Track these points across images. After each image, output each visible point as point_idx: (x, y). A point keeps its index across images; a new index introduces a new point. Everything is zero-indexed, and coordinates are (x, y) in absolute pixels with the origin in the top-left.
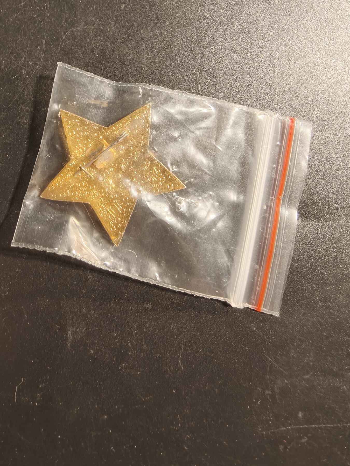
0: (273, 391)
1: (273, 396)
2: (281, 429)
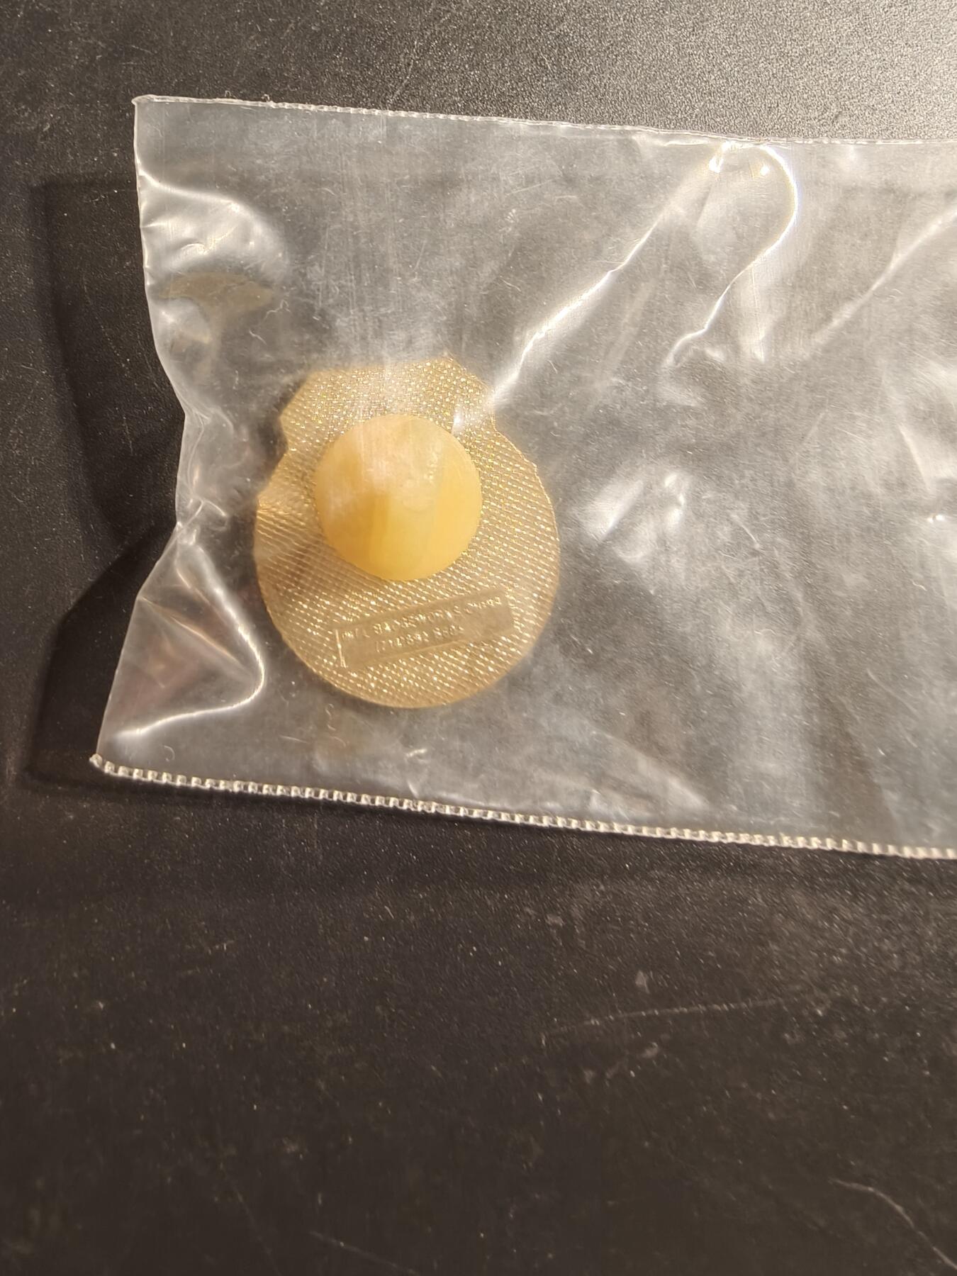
0: (568, 917)
1: (567, 932)
2: (587, 1023)
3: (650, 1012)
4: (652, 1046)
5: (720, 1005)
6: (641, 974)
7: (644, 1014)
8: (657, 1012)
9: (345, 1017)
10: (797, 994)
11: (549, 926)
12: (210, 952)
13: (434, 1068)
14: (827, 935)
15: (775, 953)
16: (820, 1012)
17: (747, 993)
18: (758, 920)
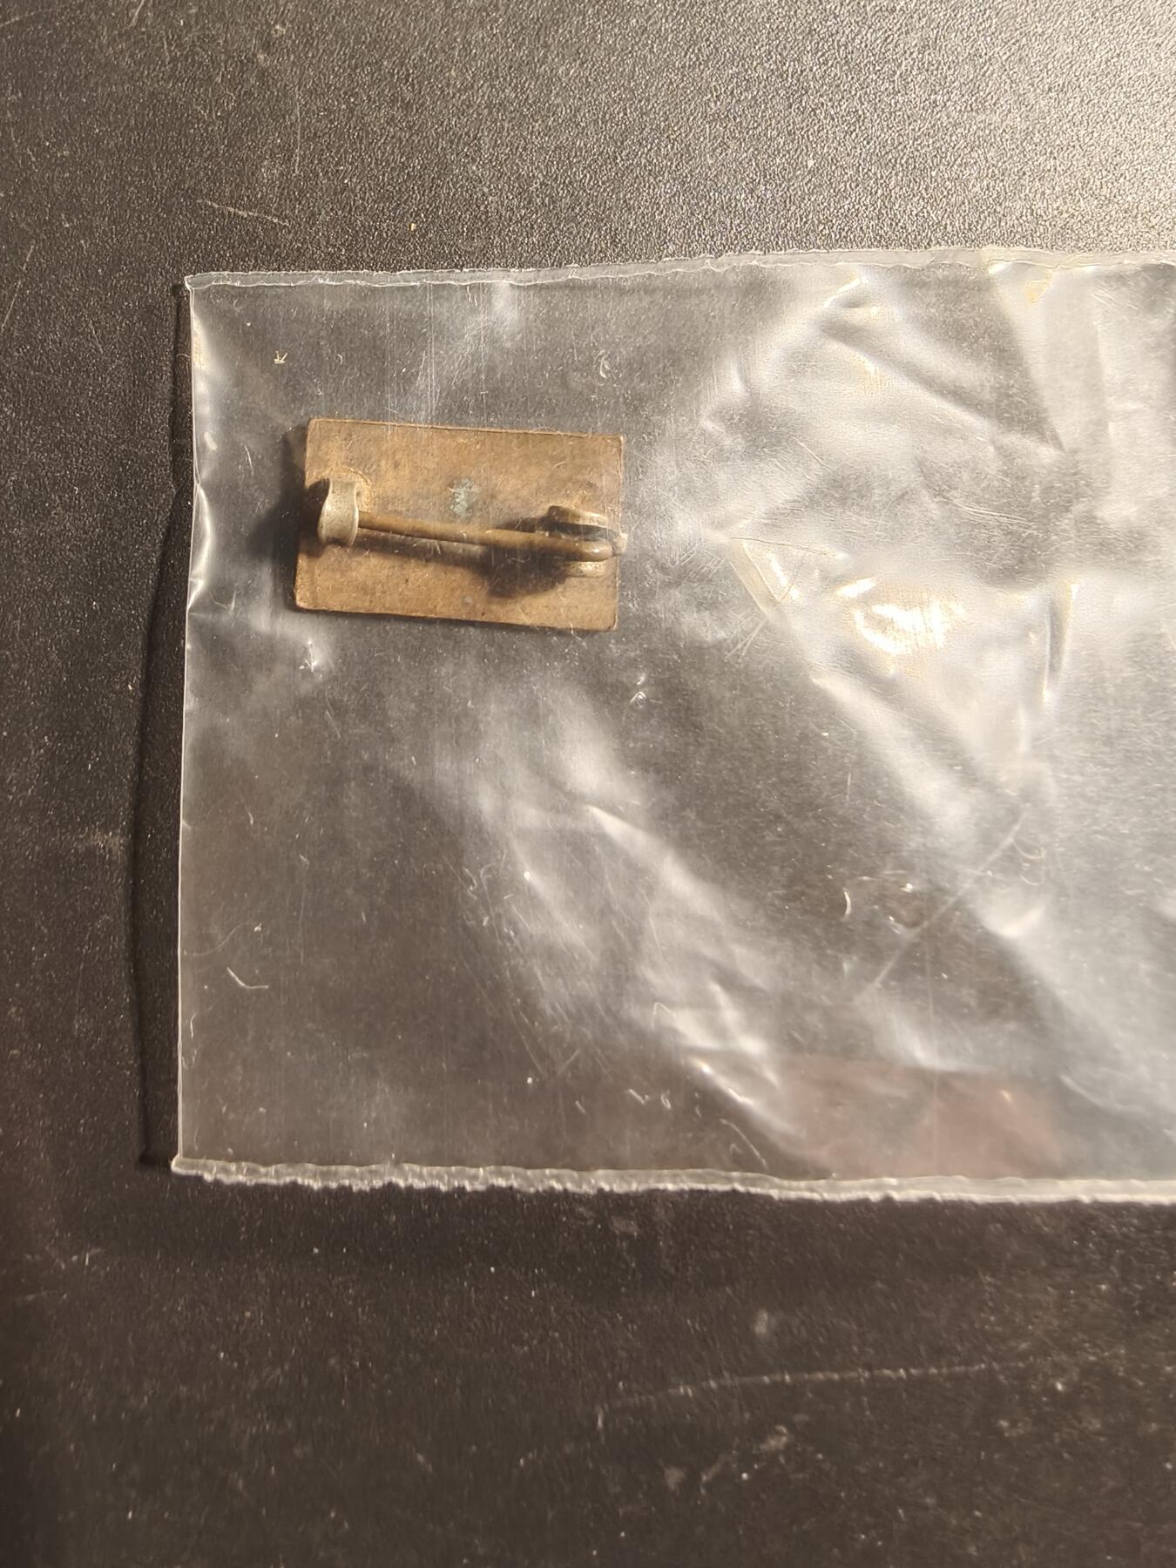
3: (778, 1377)
4: (780, 1434)
5: (895, 1370)
6: (765, 1316)
7: (766, 1379)
8: (787, 1378)
9: (278, 1372)
10: (1023, 1356)
11: (615, 1236)
12: (63, 1267)
13: (420, 1458)
14: (1076, 1259)
15: (987, 1288)
16: (1060, 1387)
17: (939, 1353)
18: (960, 1231)
